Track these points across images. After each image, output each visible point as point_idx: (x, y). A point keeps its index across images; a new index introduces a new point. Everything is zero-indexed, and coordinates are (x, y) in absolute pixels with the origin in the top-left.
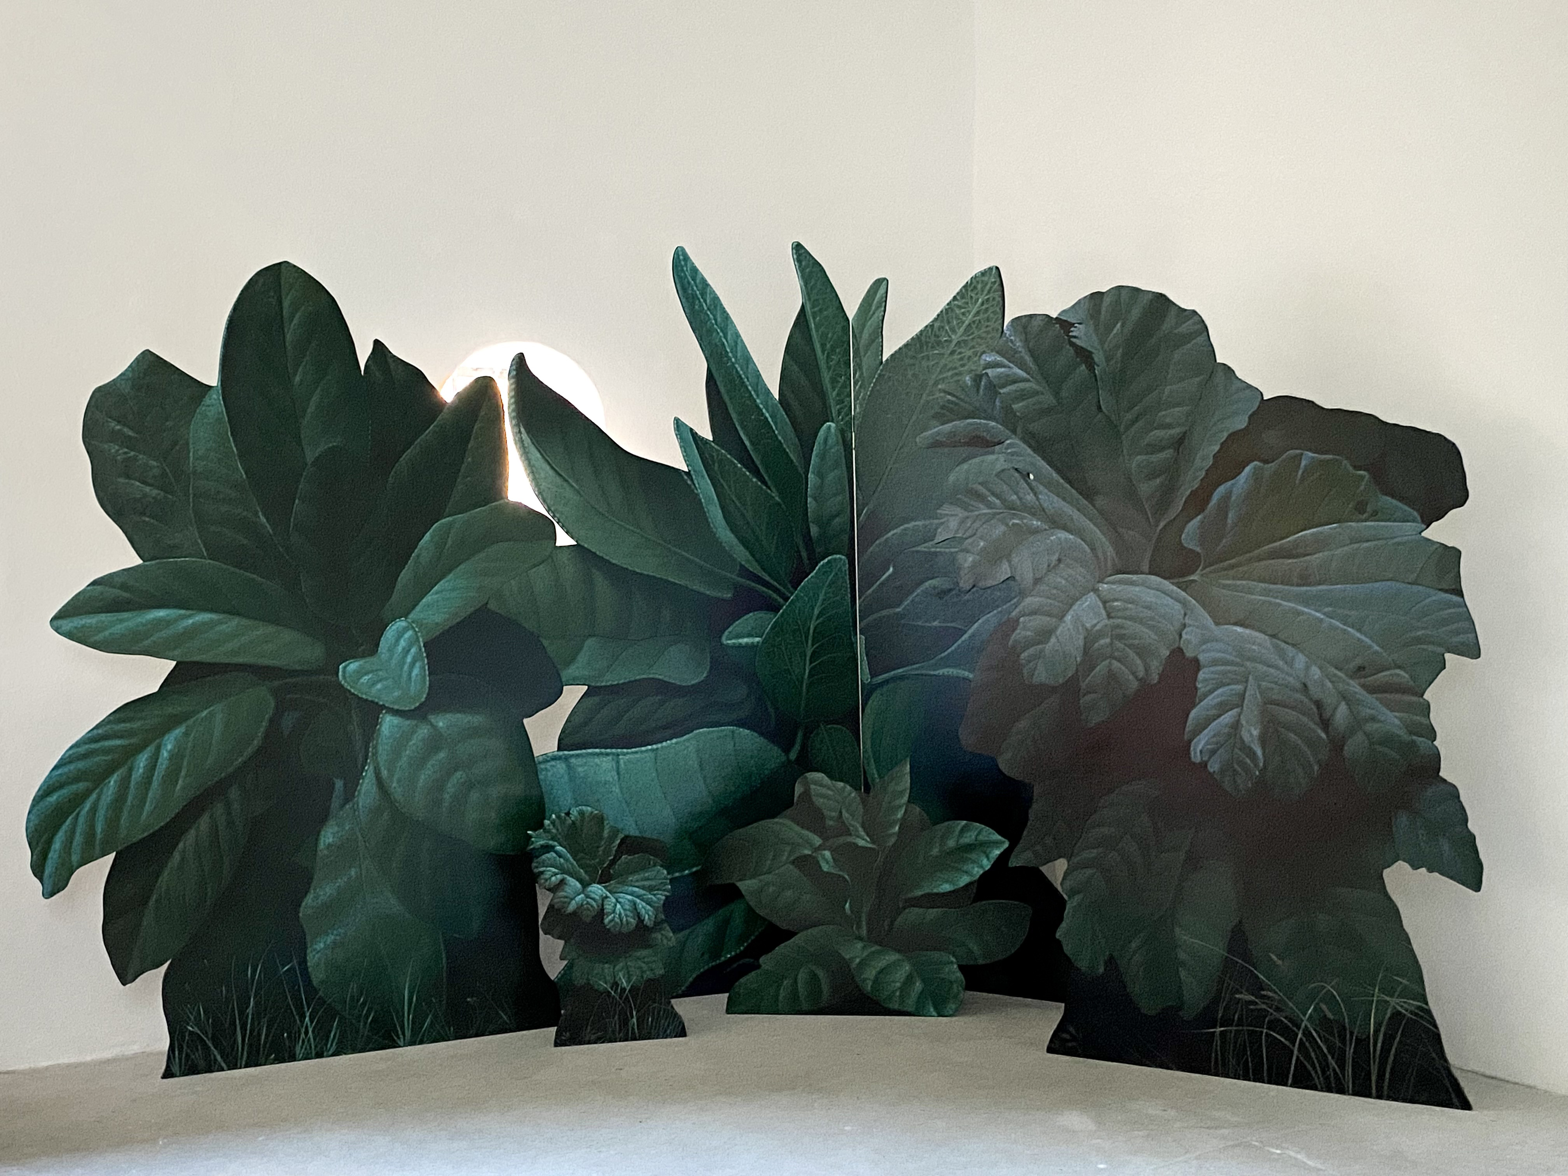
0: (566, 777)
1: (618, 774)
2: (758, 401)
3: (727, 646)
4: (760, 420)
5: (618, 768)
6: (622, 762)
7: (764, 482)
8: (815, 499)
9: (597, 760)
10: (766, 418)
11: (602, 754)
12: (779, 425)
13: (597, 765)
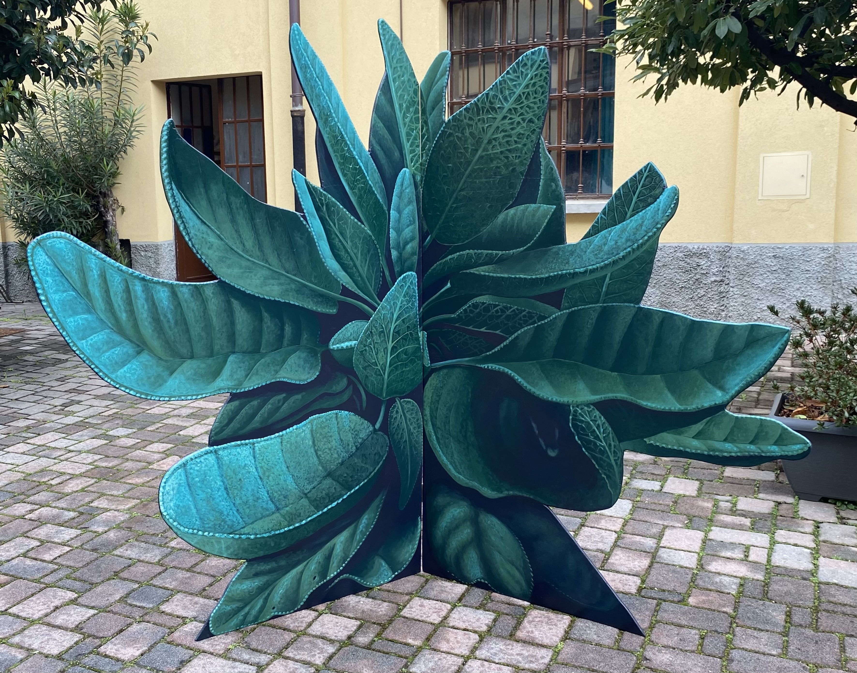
0: (216, 466)
1: (254, 458)
2: (354, 153)
3: (333, 350)
4: (356, 169)
5: (254, 452)
6: (257, 448)
7: (359, 219)
8: (394, 229)
9: (238, 450)
10: (360, 167)
11: (242, 444)
12: (370, 173)
13: (239, 453)
